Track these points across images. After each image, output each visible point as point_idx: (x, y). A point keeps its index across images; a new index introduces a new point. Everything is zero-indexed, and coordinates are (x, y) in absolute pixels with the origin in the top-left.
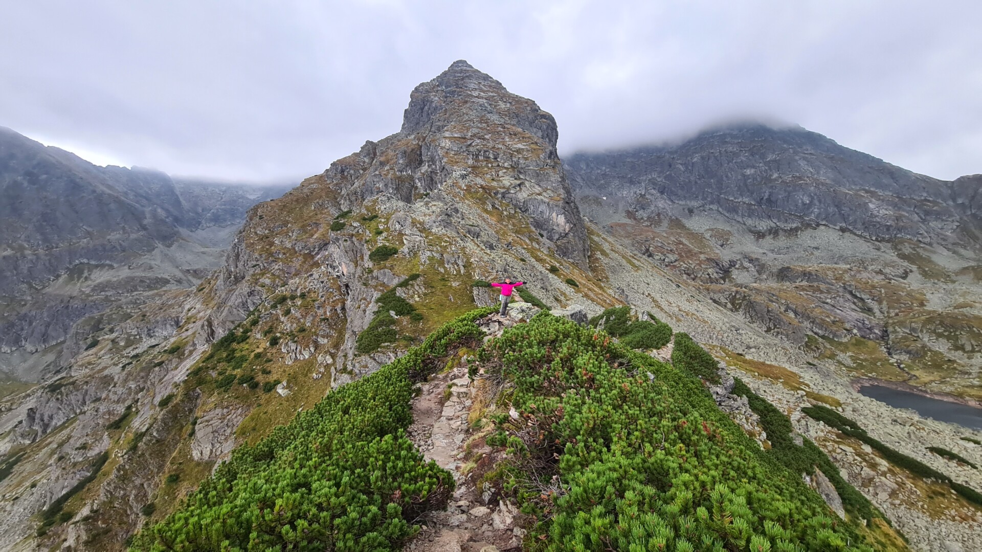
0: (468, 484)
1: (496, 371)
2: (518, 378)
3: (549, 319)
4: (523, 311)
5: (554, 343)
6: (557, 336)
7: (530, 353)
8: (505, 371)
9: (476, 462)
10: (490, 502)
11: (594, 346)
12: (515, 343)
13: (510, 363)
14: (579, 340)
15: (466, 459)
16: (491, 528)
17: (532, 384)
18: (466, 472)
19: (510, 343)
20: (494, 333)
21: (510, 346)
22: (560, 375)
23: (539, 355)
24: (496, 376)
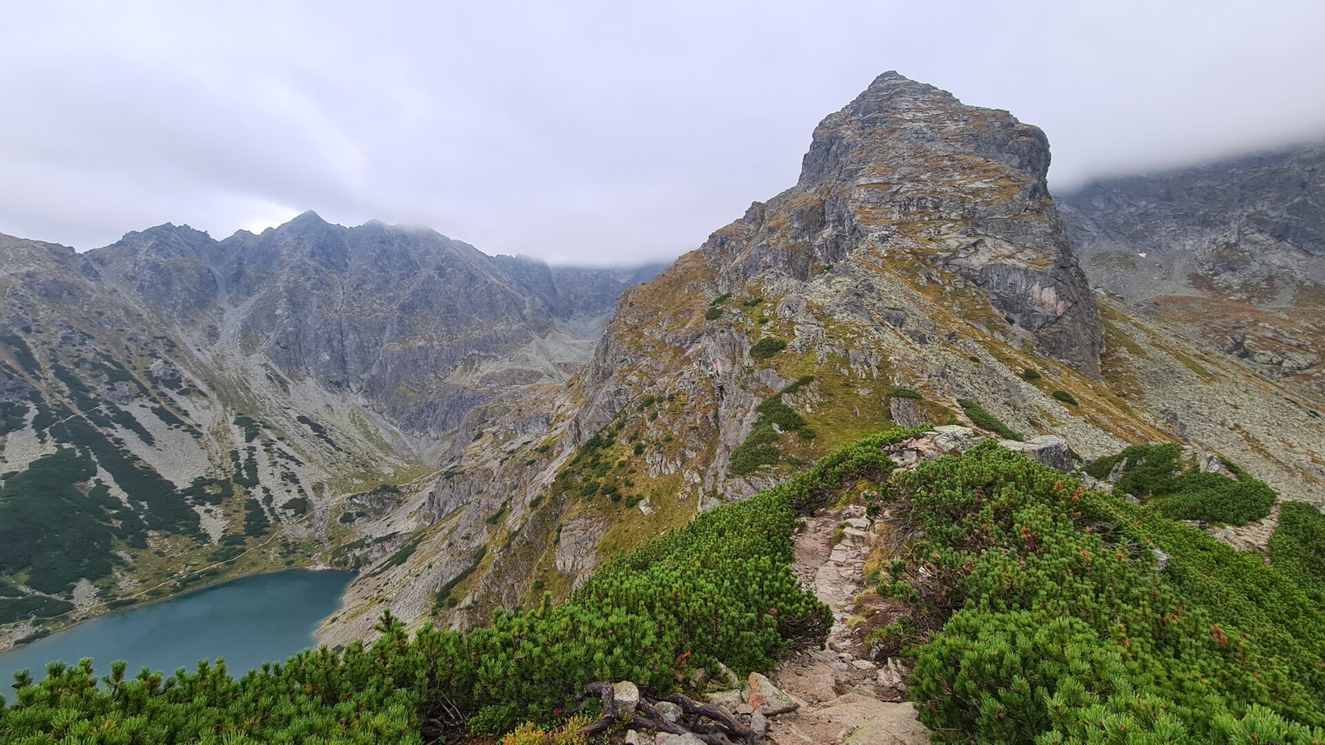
0: (854, 638)
1: (901, 514)
2: (931, 526)
3: (993, 453)
4: (956, 438)
5: (989, 488)
6: (996, 478)
7: (950, 496)
8: (914, 514)
9: (867, 617)
10: (877, 659)
11: (1056, 498)
12: (931, 481)
13: (923, 505)
14: (1032, 486)
15: (856, 611)
16: (874, 683)
17: (948, 536)
18: (853, 625)
19: (925, 480)
20: (906, 464)
21: (925, 484)
22: (989, 528)
23: (963, 500)
24: (906, 521)
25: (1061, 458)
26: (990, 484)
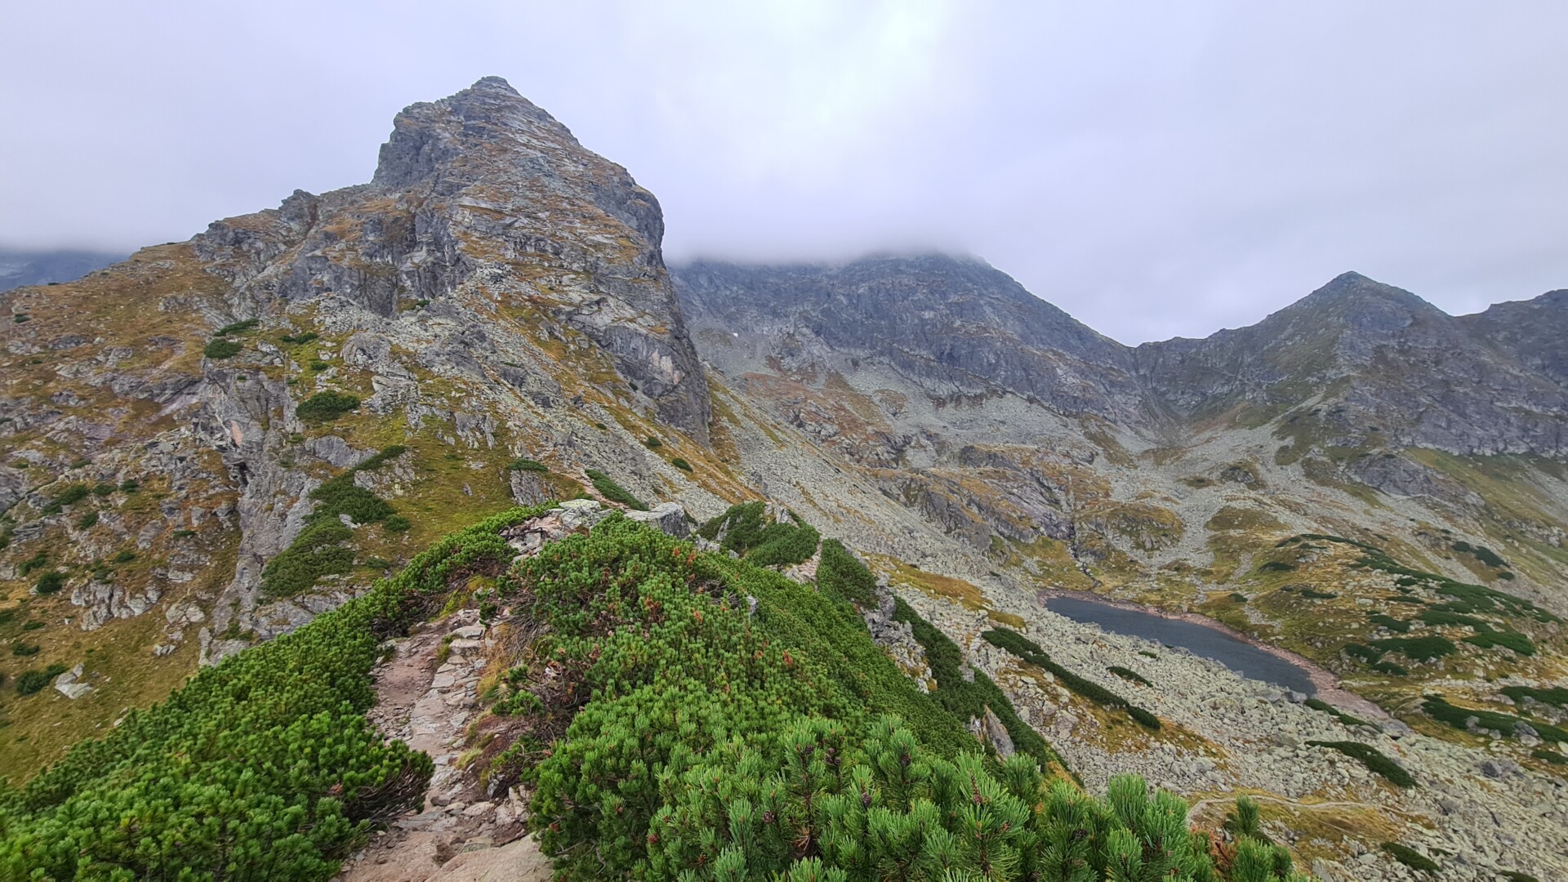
0: (467, 779)
1: (524, 609)
2: (557, 616)
3: (620, 526)
4: (583, 514)
5: (615, 564)
6: (622, 552)
7: (577, 579)
8: (538, 607)
9: (483, 747)
10: (496, 794)
11: (675, 565)
12: (556, 565)
13: (547, 594)
14: (654, 556)
15: (468, 745)
16: (492, 826)
17: (575, 623)
18: (464, 763)
19: (550, 565)
20: (529, 549)
21: (549, 569)
22: (616, 607)
23: (590, 581)
24: (528, 618)
25: (678, 524)
26: (616, 560)
